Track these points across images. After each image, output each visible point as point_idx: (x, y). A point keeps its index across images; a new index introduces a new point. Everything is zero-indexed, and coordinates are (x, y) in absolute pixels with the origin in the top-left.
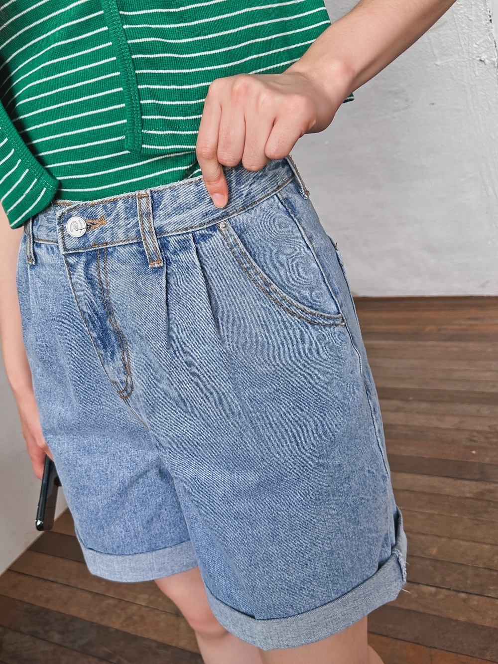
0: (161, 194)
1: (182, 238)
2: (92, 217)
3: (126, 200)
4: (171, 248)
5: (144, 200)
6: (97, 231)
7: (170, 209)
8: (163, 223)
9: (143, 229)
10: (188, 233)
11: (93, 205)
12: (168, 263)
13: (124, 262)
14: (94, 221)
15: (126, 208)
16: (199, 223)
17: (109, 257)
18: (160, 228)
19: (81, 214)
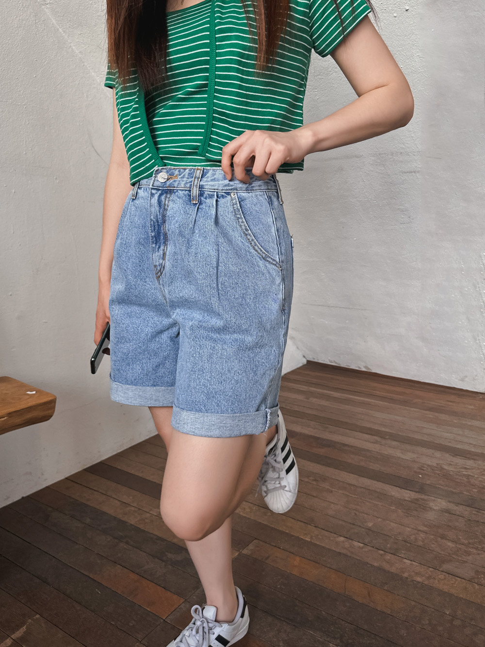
0: (208, 171)
1: (211, 193)
2: (172, 174)
3: (190, 170)
4: (205, 196)
5: (199, 171)
6: (171, 181)
7: (209, 179)
8: (204, 184)
9: (194, 183)
10: (214, 192)
11: (174, 169)
12: (201, 203)
13: (179, 198)
14: (172, 177)
15: (189, 174)
16: (221, 189)
17: (173, 194)
18: (202, 186)
19: (167, 172)
